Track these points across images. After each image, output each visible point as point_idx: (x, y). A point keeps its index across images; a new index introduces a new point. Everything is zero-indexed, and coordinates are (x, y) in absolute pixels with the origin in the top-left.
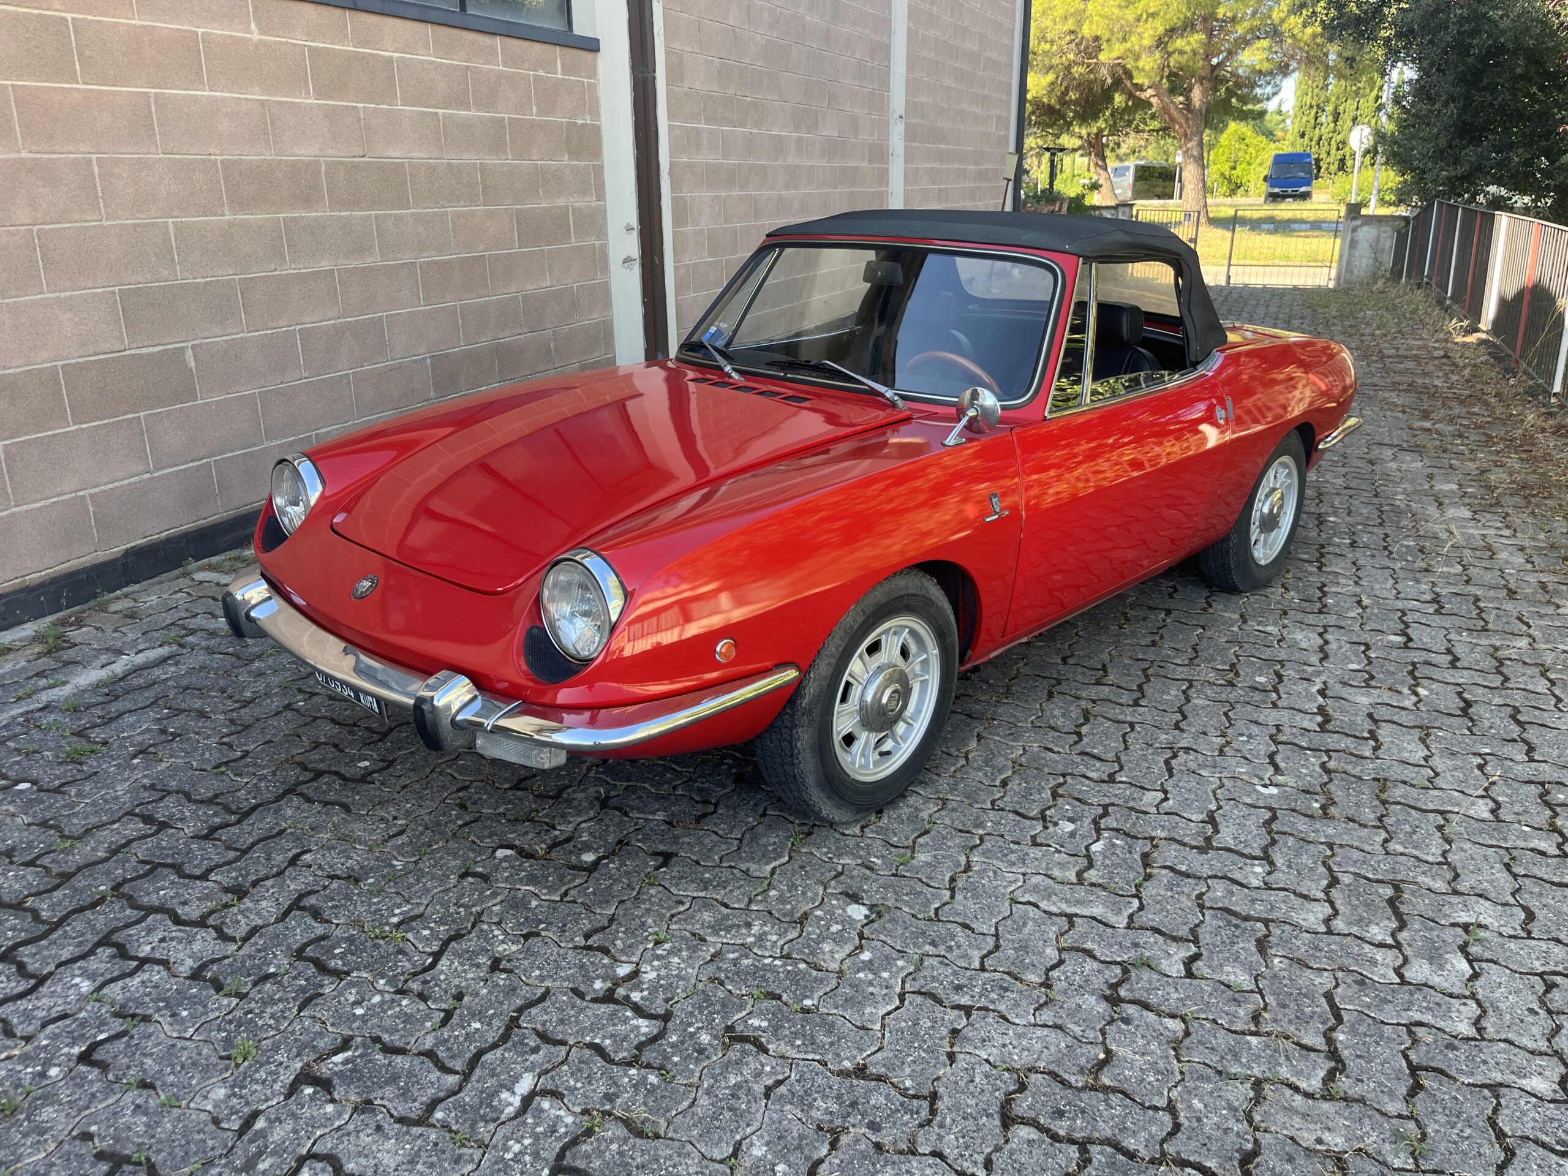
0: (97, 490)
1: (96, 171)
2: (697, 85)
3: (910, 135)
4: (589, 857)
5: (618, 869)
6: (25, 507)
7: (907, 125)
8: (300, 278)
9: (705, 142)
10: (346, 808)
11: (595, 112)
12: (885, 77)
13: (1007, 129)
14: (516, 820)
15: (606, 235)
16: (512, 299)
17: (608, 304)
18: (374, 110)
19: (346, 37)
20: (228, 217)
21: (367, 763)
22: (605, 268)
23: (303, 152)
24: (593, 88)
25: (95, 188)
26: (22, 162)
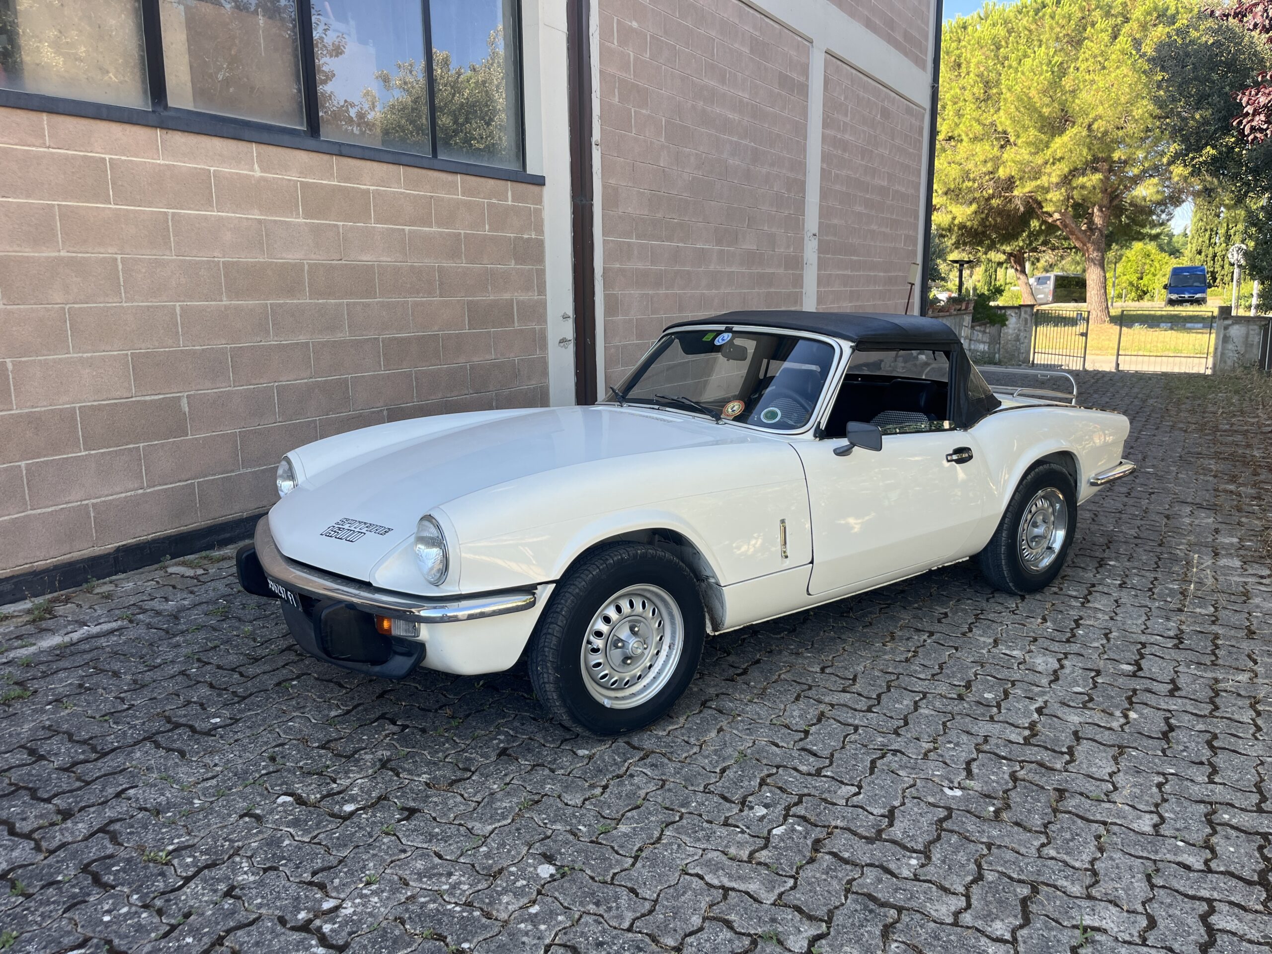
0: (99, 500)
1: (120, 267)
2: (630, 210)
3: (823, 248)
4: (349, 808)
5: (367, 819)
6: (39, 511)
7: (820, 242)
8: (281, 348)
9: (636, 252)
10: (182, 754)
11: (539, 229)
12: (800, 205)
13: (915, 245)
14: (309, 773)
15: (545, 321)
16: (461, 367)
17: (545, 373)
18: (352, 227)
19: (332, 174)
20: (225, 302)
21: (218, 720)
22: (544, 346)
23: (290, 256)
24: (538, 212)
25: (119, 278)
26: (62, 259)
